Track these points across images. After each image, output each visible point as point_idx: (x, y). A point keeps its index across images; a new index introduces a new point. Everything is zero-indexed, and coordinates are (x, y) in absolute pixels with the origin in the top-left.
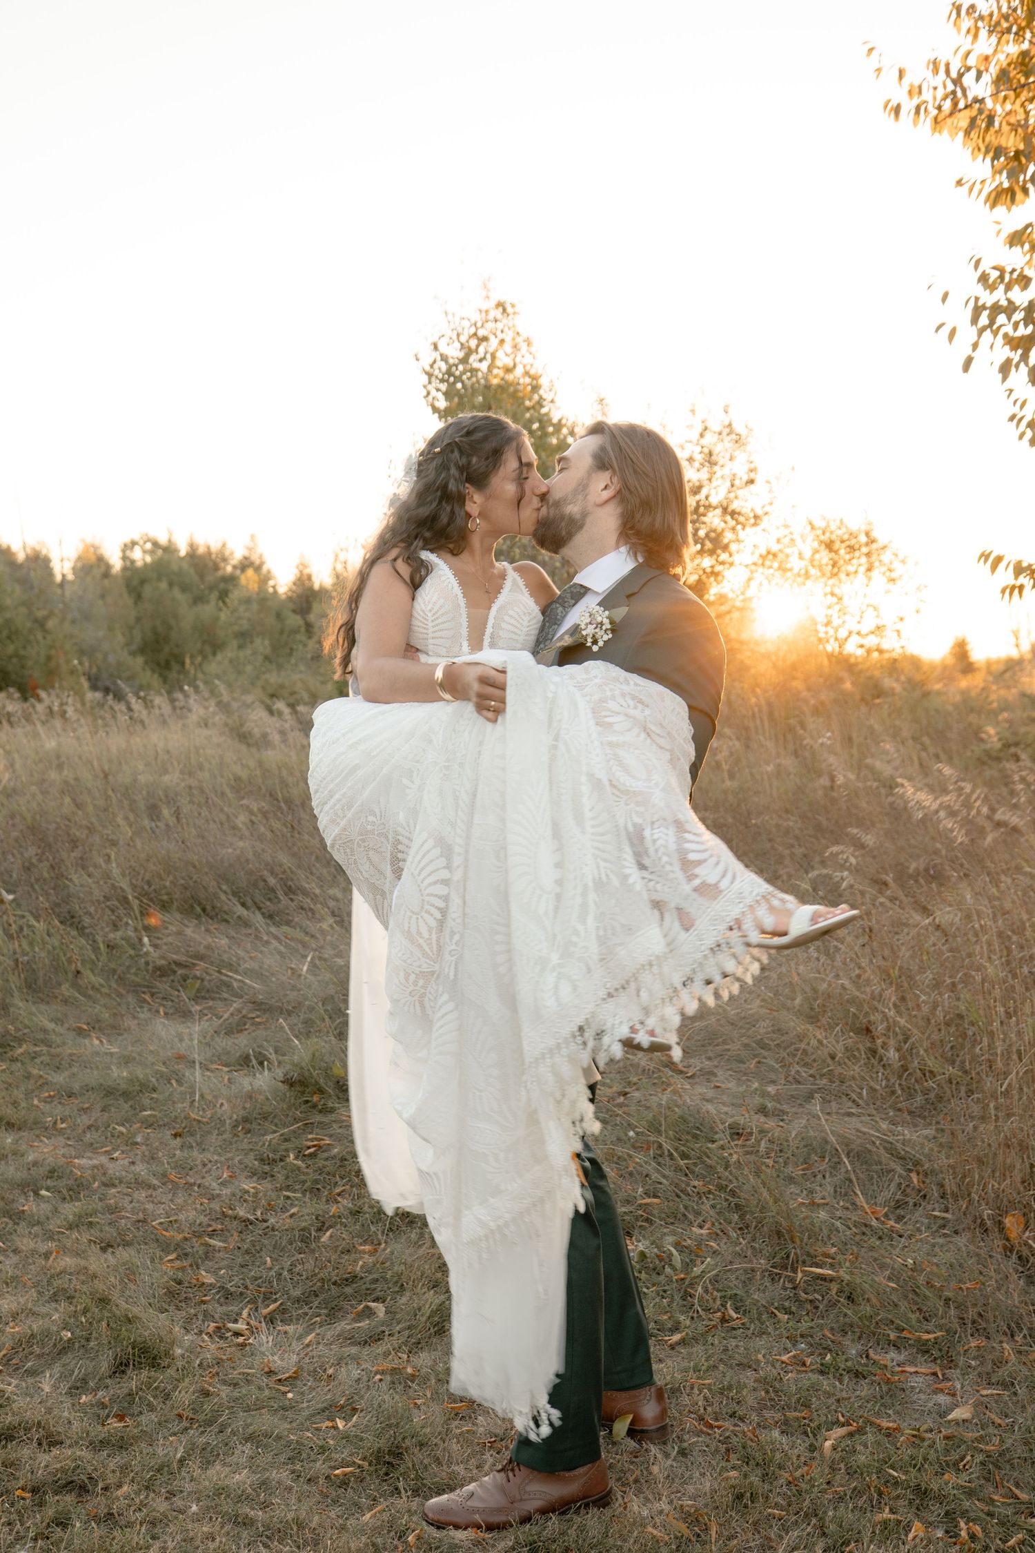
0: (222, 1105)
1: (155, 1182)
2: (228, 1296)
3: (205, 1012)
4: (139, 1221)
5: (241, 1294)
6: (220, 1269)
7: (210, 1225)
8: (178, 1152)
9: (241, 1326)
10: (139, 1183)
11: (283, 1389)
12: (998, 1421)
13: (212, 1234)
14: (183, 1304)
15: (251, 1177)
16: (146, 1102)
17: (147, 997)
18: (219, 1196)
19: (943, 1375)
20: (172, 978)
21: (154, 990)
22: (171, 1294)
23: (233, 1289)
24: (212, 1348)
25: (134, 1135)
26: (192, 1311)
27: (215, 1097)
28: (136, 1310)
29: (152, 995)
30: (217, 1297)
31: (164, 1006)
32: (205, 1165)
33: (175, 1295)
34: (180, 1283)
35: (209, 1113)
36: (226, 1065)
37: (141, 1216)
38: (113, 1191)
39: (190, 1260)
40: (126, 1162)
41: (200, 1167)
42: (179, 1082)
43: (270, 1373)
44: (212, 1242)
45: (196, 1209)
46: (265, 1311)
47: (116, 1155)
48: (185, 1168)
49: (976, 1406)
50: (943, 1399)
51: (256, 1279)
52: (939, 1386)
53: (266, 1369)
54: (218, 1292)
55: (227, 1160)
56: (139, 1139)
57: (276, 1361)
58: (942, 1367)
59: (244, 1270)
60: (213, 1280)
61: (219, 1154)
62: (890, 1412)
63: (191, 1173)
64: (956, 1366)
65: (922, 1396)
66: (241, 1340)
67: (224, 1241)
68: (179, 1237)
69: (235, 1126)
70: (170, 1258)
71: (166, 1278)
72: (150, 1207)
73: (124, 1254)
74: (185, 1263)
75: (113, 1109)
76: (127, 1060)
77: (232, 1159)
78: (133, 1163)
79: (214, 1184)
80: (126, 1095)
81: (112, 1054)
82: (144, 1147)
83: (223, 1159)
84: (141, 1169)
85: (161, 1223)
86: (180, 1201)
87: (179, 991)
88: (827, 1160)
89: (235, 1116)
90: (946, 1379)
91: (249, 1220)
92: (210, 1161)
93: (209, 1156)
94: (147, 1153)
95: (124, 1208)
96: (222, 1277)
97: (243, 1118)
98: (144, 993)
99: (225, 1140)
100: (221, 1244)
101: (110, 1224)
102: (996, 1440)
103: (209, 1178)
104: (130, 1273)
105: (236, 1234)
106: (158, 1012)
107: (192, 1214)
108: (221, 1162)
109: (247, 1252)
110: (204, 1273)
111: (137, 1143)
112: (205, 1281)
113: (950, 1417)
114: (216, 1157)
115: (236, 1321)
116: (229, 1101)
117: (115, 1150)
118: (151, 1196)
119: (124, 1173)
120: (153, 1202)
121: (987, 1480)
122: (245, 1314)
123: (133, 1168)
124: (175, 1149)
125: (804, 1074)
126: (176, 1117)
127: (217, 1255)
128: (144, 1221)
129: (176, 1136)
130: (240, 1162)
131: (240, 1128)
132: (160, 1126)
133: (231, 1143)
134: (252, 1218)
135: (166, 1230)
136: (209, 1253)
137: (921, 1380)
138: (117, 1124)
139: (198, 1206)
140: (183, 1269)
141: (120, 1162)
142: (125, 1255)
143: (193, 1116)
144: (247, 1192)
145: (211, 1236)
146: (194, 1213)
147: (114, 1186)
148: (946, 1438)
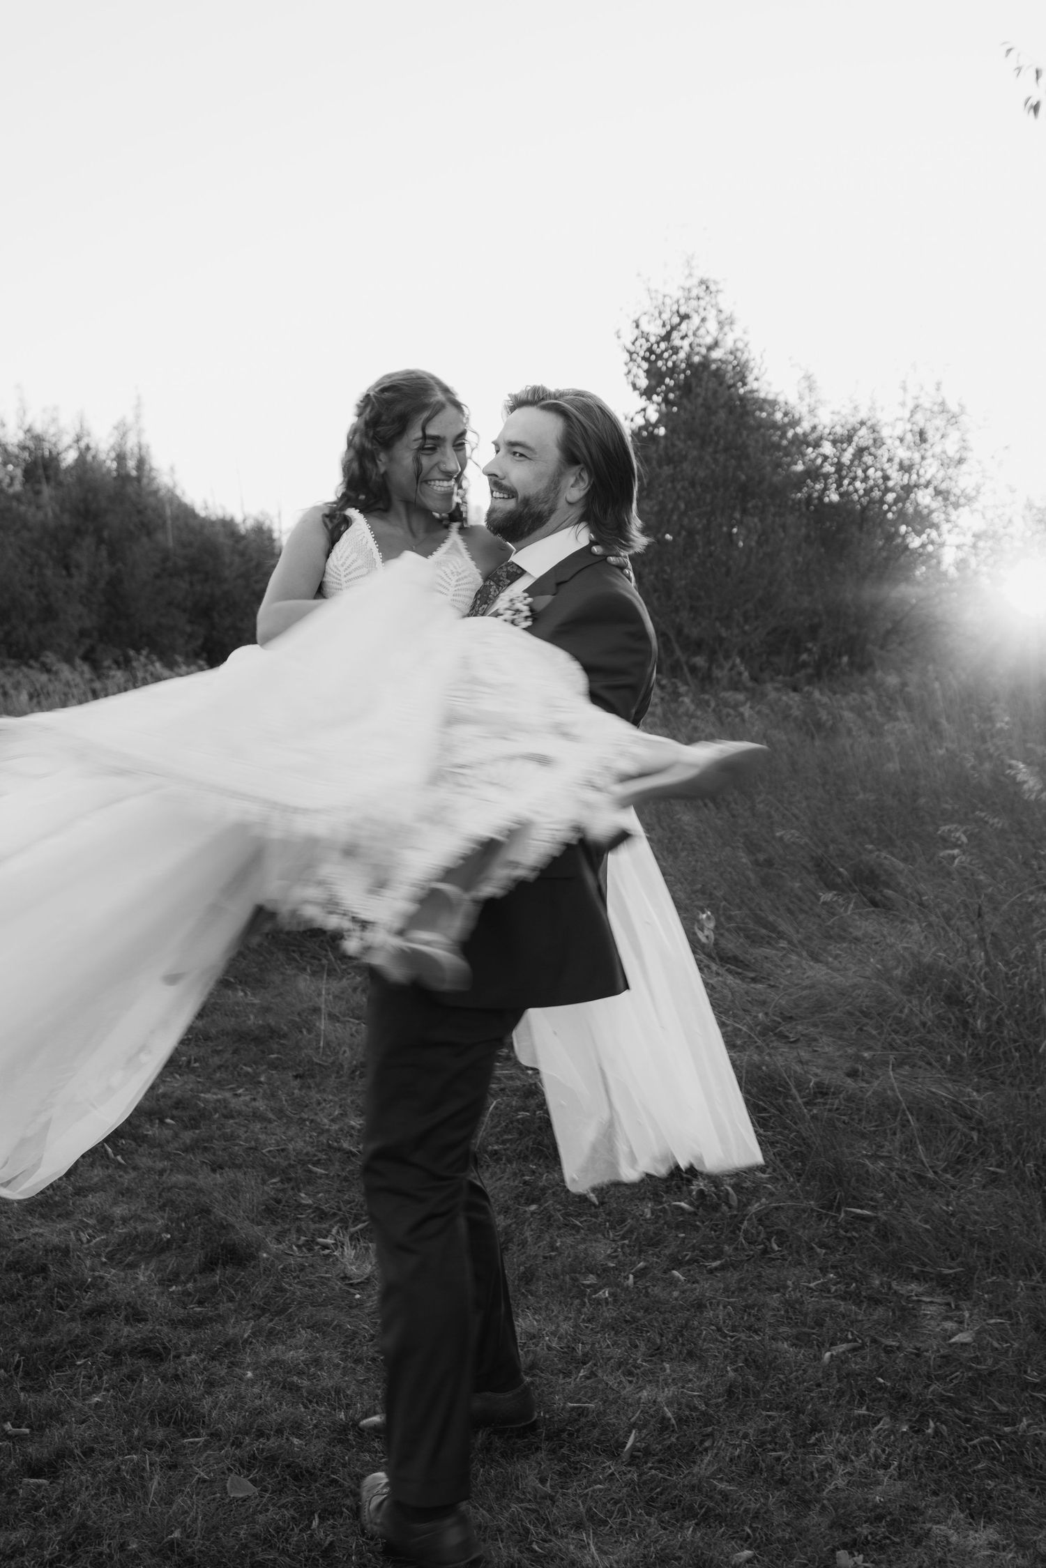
0: (345, 1052)
1: (271, 1116)
2: (322, 1216)
3: (349, 971)
4: (251, 1148)
5: (335, 1214)
6: (319, 1193)
7: (315, 1155)
8: (296, 1091)
9: (329, 1241)
10: (257, 1116)
11: (352, 1291)
12: (996, 1344)
13: (317, 1163)
14: (279, 1221)
15: (360, 1116)
16: (275, 1046)
17: (296, 956)
18: (328, 1131)
19: (956, 1306)
20: (321, 938)
21: (304, 949)
22: (269, 1210)
23: (327, 1210)
24: (297, 1256)
25: (258, 1075)
26: (287, 1226)
27: (339, 1045)
28: (231, 1219)
29: (302, 954)
30: (312, 1216)
31: (312, 965)
32: (319, 1104)
33: (271, 1211)
34: (278, 1202)
35: (331, 1060)
36: (358, 1018)
37: (253, 1143)
38: (231, 1121)
39: (292, 1184)
40: (248, 1098)
41: (314, 1105)
42: (309, 1031)
43: (345, 1278)
44: (315, 1169)
45: (305, 1141)
46: (352, 1230)
47: (240, 1091)
48: (300, 1105)
49: (978, 1333)
50: (949, 1325)
51: (350, 1202)
52: (949, 1314)
53: (342, 1275)
54: (313, 1212)
55: (341, 1100)
56: (262, 1079)
57: (352, 1270)
58: (957, 1299)
59: (339, 1194)
60: (310, 1202)
61: (334, 1095)
62: (898, 1334)
63: (306, 1110)
64: (969, 1299)
65: (932, 1322)
66: (327, 1252)
67: (325, 1170)
68: (284, 1164)
69: (353, 1072)
70: (274, 1180)
71: (266, 1197)
72: (262, 1137)
73: (230, 1174)
74: (286, 1186)
75: (242, 1052)
76: (266, 1010)
77: (344, 1099)
78: (255, 1099)
79: (326, 1121)
80: (257, 1040)
81: (253, 1005)
82: (266, 1086)
83: (336, 1099)
84: (261, 1105)
85: (270, 1151)
86: (290, 1133)
87: (326, 950)
88: (899, 1118)
89: (355, 1062)
90: (958, 1308)
91: (351, 1152)
92: (325, 1100)
93: (325, 1096)
94: (268, 1091)
95: (239, 1137)
96: (320, 1200)
97: (361, 1063)
98: (294, 951)
99: (341, 1082)
100: (323, 1172)
101: (224, 1150)
102: (990, 1362)
103: (321, 1115)
104: (235, 1190)
105: (337, 1163)
106: (305, 969)
107: (300, 1144)
108: (335, 1102)
109: (346, 1179)
110: (303, 1195)
111: (261, 1082)
112: (303, 1202)
113: (953, 1340)
114: (331, 1097)
115: (325, 1237)
116: (352, 1049)
117: (239, 1087)
118: (266, 1128)
119: (244, 1108)
120: (266, 1133)
121: (973, 1394)
122: (334, 1231)
123: (254, 1104)
124: (294, 1088)
125: (898, 1041)
126: (300, 1062)
127: (319, 1181)
128: (255, 1149)
129: (296, 1077)
130: (352, 1102)
131: (358, 1073)
132: (284, 1069)
133: (347, 1085)
134: (354, 1150)
135: (274, 1157)
136: (311, 1179)
137: (934, 1308)
138: (245, 1065)
139: (308, 1139)
140: (284, 1190)
141: (242, 1098)
142: (232, 1175)
143: (316, 1060)
144: (353, 1128)
145: (314, 1165)
146: (302, 1144)
147: (232, 1117)
148: (943, 1357)
